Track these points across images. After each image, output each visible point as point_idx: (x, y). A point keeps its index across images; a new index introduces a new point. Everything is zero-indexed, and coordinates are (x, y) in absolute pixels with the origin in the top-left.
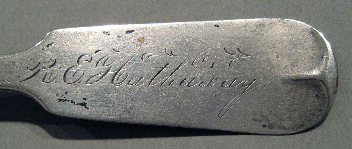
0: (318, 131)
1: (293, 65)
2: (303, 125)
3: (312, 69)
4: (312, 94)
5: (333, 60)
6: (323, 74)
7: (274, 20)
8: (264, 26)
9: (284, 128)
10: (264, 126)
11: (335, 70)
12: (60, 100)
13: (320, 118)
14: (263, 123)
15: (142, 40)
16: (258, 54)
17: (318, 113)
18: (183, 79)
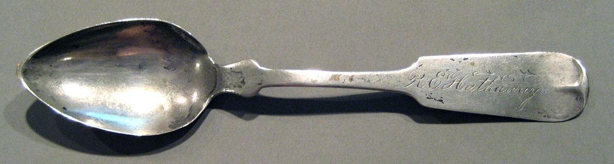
0: (578, 119)
1: (561, 80)
2: (568, 116)
3: (574, 82)
4: (573, 98)
5: (586, 77)
6: (580, 85)
7: (549, 53)
8: (544, 57)
9: (557, 118)
10: (545, 116)
11: (587, 84)
12: (428, 98)
13: (579, 111)
14: (544, 115)
15: (473, 64)
16: (540, 73)
17: (577, 109)
18: (497, 87)
